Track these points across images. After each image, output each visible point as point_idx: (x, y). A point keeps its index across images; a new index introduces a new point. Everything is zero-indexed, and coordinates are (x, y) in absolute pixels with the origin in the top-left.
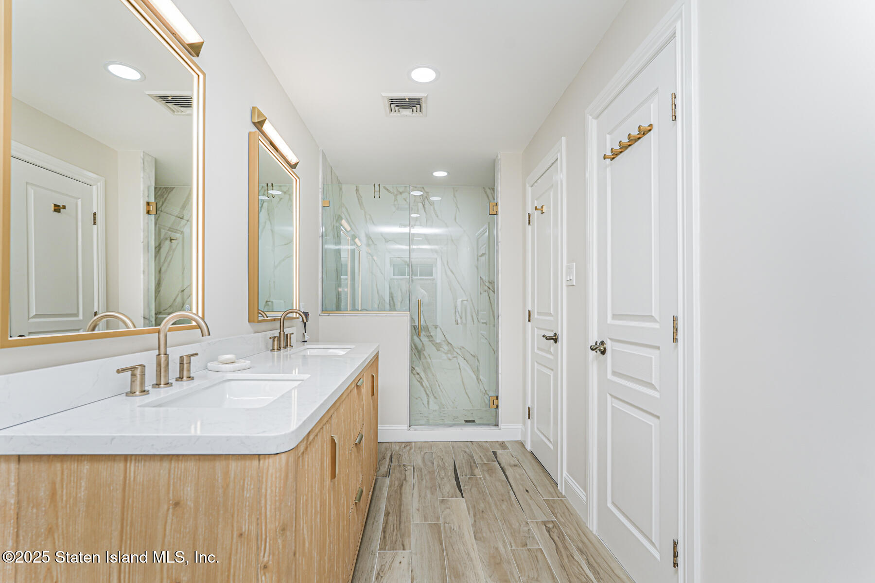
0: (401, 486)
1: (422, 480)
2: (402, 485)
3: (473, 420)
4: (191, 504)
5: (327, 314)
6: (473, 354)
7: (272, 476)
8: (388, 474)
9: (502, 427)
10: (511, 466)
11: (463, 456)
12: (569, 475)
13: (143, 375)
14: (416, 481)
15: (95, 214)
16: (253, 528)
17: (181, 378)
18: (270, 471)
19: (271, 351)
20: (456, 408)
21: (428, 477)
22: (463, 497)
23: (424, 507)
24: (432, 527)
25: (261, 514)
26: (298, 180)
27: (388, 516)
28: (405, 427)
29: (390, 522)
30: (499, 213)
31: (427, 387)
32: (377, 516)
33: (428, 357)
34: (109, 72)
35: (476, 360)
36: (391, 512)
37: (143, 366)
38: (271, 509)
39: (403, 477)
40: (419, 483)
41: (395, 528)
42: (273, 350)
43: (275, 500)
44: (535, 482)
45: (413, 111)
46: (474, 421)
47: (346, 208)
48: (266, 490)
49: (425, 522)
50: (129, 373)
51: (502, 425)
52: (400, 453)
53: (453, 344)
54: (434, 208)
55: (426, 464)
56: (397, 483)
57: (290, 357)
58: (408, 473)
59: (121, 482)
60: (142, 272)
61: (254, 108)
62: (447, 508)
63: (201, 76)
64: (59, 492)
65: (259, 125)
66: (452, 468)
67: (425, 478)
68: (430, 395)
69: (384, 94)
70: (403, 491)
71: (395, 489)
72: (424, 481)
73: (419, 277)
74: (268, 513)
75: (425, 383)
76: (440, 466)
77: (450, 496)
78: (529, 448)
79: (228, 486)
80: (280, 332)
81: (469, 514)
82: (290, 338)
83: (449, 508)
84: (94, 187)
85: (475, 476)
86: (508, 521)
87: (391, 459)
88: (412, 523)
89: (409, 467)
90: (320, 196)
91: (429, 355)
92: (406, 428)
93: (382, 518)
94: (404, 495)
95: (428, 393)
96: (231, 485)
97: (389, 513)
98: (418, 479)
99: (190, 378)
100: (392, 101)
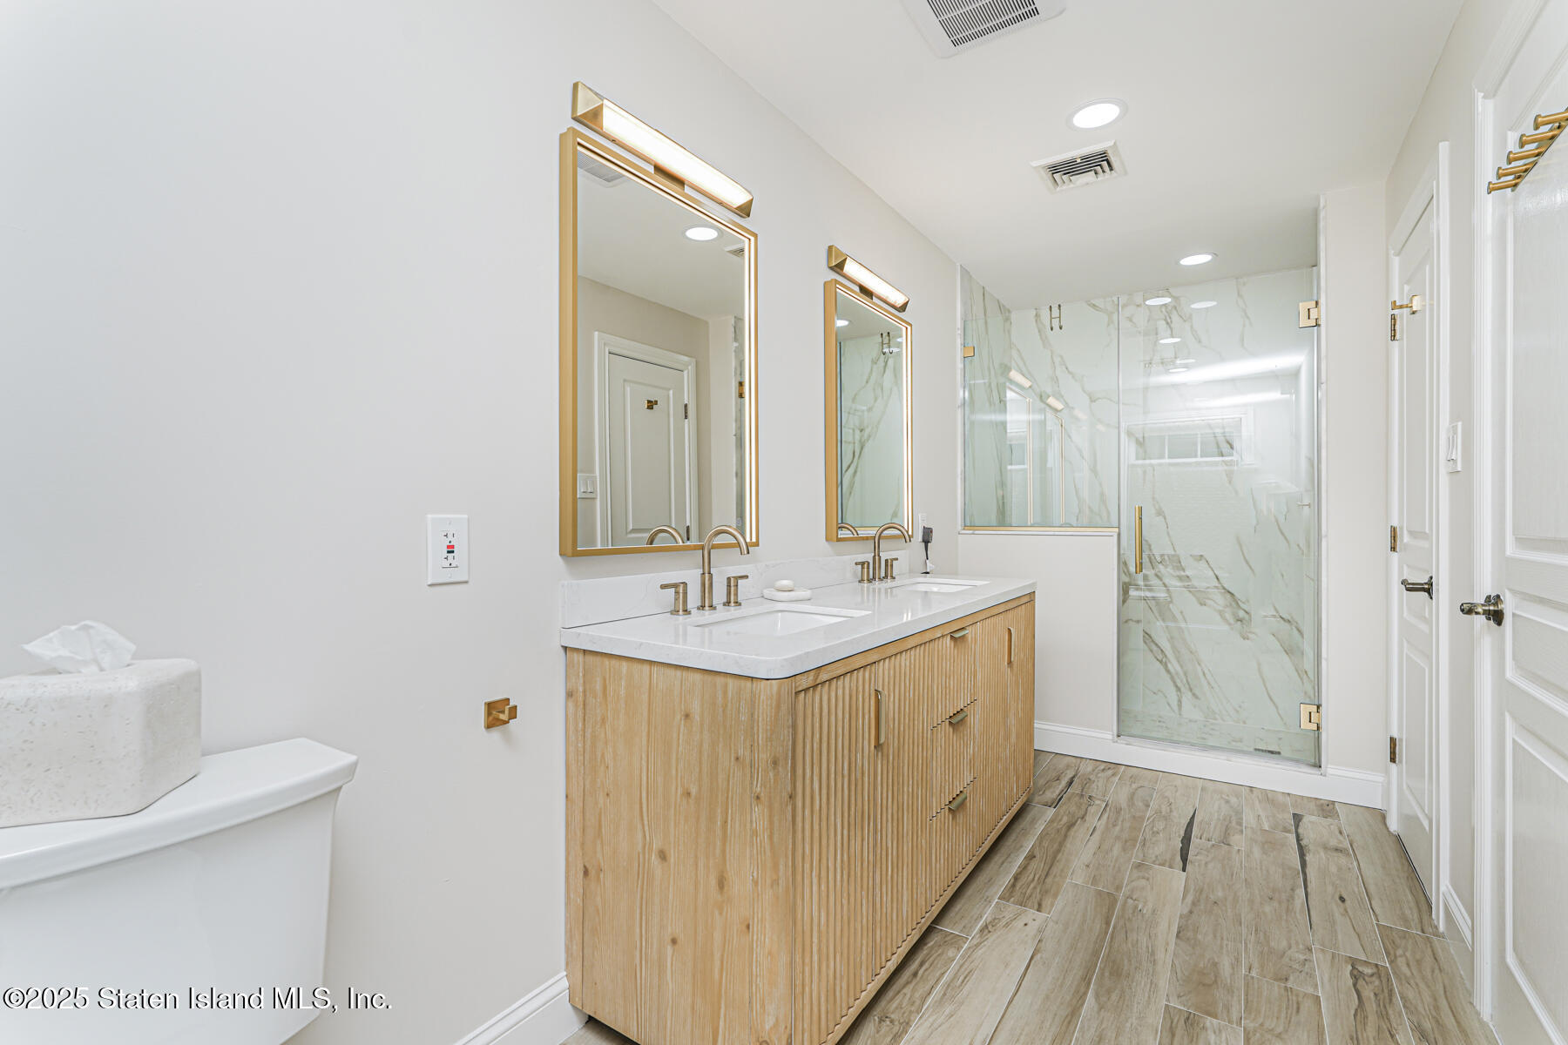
0: (1071, 825)
1: (1114, 826)
2: (1073, 825)
3: (1278, 750)
4: (697, 718)
5: (971, 532)
6: (1285, 616)
7: (763, 702)
8: (1056, 803)
9: (1330, 771)
10: (1326, 848)
11: (1219, 808)
12: (1453, 893)
13: (685, 593)
14: (1101, 825)
15: (686, 406)
16: (748, 753)
17: (728, 603)
18: (762, 697)
19: (860, 582)
20: (1244, 723)
21: (1127, 825)
22: (1184, 870)
23: (1099, 864)
24: (1101, 896)
25: (754, 741)
26: (909, 328)
27: (1031, 859)
28: (1109, 735)
29: (1030, 868)
30: (1322, 322)
31: (1177, 673)
32: (1012, 856)
33: (1179, 616)
34: (687, 238)
35: (1295, 630)
36: (1038, 856)
37: (685, 584)
38: (763, 738)
39: (1082, 812)
40: (1107, 828)
41: (1036, 879)
42: (861, 581)
43: (767, 730)
44: (1372, 889)
45: (1096, 173)
46: (1279, 753)
47: (1018, 350)
48: (758, 717)
49: (1092, 885)
50: (673, 589)
51: (1329, 768)
52: (1091, 777)
53: (1235, 594)
54: (1192, 327)
55: (1133, 804)
56: (1065, 819)
57: (891, 592)
58: (1092, 810)
59: (648, 687)
60: (734, 474)
61: (830, 248)
62: (1143, 878)
63: (752, 239)
64: (608, 688)
65: (839, 268)
66: (1185, 822)
67: (1122, 824)
68: (1183, 689)
69: (1035, 164)
70: (1072, 833)
71: (1059, 827)
72: (1118, 828)
73: (1199, 459)
74: (760, 742)
75: (1174, 666)
76: (1161, 813)
77: (1157, 862)
78: (1394, 825)
79: (726, 705)
80: (875, 556)
81: (1184, 898)
82: (892, 566)
83: (1148, 879)
84: (685, 372)
85: (1228, 845)
86: (1265, 934)
87: (1070, 783)
88: (1068, 880)
89: (1097, 802)
90: (959, 341)
91: (1181, 612)
92: (1110, 737)
93: (1020, 860)
94: (1069, 840)
95: (1179, 684)
96: (729, 704)
97: (1035, 857)
98: (1107, 822)
99: (737, 603)
100: (1055, 169)
